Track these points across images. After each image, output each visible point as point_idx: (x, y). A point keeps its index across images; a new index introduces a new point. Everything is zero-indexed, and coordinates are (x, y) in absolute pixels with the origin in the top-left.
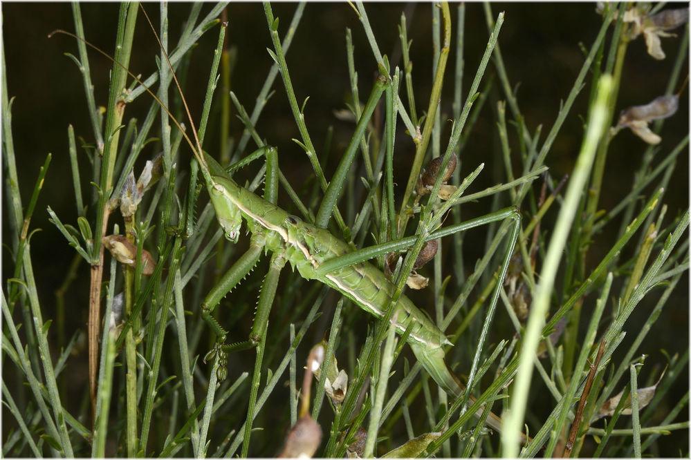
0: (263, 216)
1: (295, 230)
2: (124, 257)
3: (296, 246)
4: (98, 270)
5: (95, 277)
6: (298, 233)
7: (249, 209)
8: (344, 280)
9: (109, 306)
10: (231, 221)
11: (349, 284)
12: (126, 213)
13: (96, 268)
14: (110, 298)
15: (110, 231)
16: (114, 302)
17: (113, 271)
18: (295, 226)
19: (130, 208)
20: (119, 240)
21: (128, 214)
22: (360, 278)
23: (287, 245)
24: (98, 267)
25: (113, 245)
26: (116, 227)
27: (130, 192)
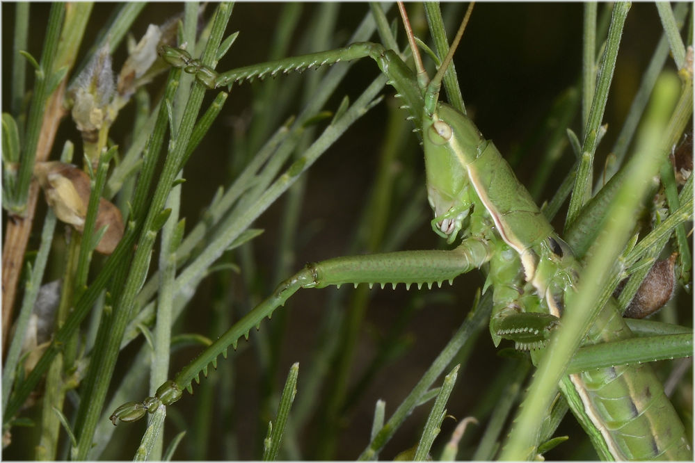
0: (506, 213)
1: (553, 266)
2: (68, 211)
3: (542, 296)
4: (22, 225)
5: (14, 239)
6: (556, 275)
7: (486, 188)
8: (601, 404)
9: (29, 303)
10: (448, 199)
11: (606, 413)
12: (83, 123)
13: (18, 222)
14: (32, 287)
15: (55, 154)
16: (39, 296)
17: (48, 235)
18: (556, 259)
19: (92, 116)
20: (67, 174)
21: (89, 128)
22: (633, 413)
23: (526, 288)
24: (22, 219)
25: (54, 181)
26: (69, 146)
27: (96, 83)
